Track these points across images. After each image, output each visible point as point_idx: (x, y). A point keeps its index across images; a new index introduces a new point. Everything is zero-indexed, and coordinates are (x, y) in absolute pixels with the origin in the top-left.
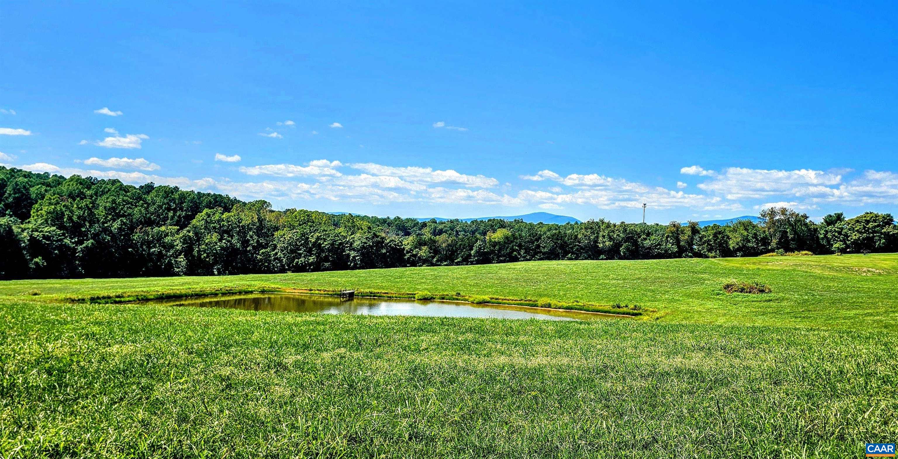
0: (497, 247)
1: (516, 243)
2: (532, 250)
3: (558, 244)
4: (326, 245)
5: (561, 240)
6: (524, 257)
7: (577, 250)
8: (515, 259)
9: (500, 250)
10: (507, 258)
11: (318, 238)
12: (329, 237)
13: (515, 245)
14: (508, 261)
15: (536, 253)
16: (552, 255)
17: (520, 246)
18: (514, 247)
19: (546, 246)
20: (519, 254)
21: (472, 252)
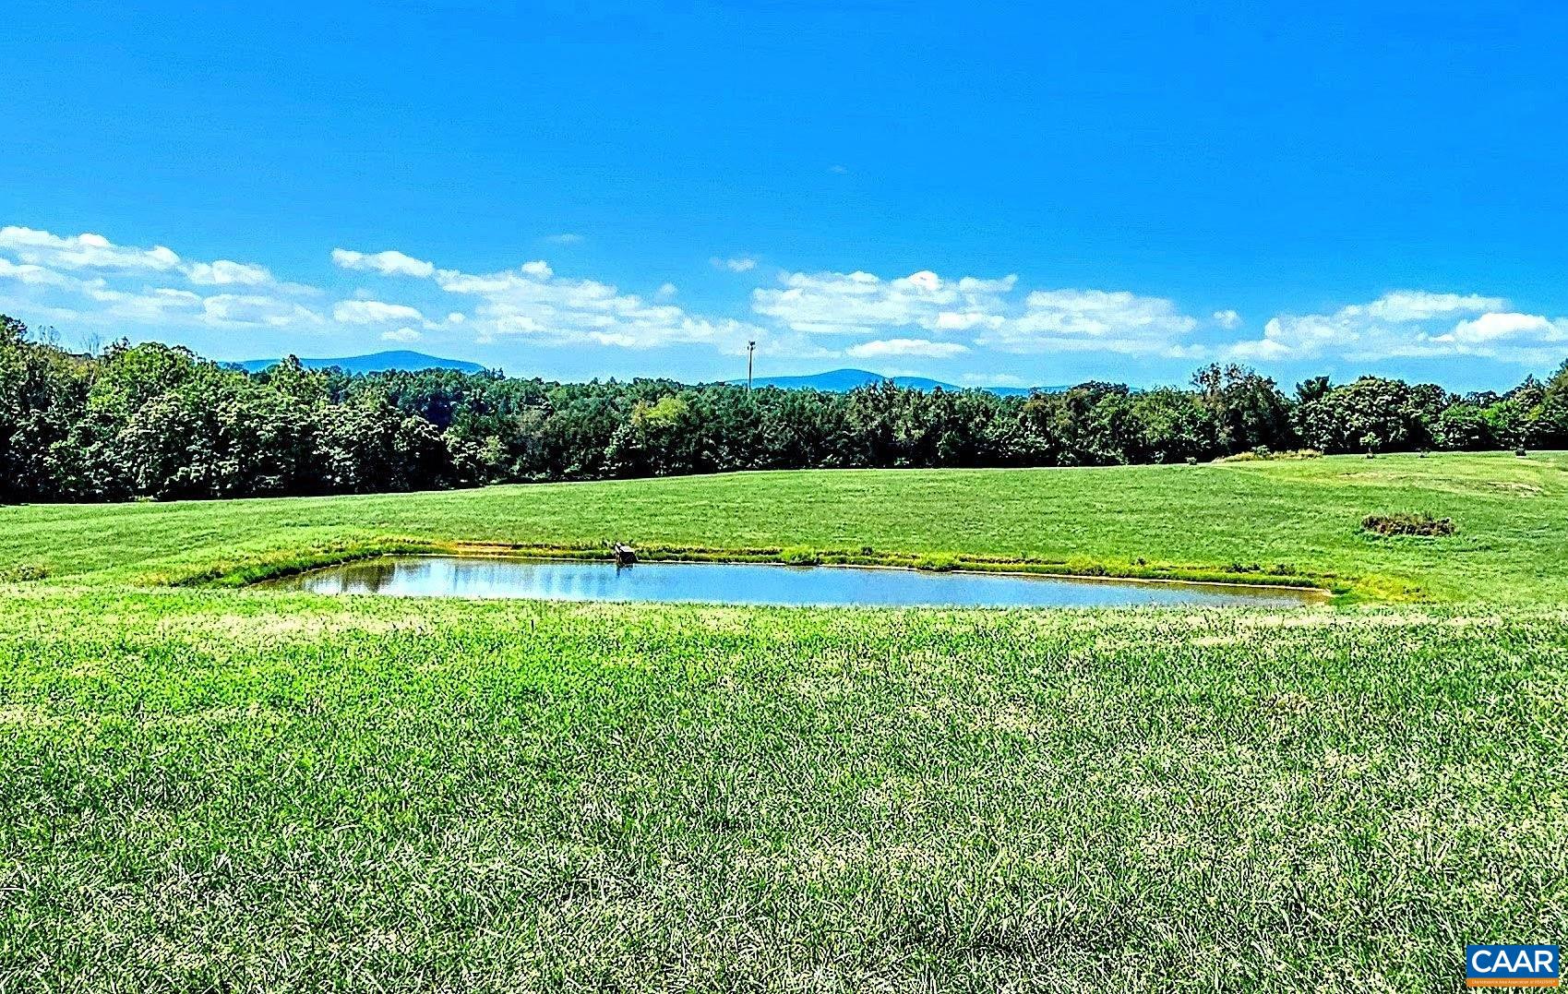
0: (664, 440)
1: (708, 430)
2: (747, 446)
3: (804, 433)
4: (266, 432)
5: (809, 423)
6: (729, 462)
7: (845, 445)
8: (708, 468)
9: (672, 446)
10: (687, 464)
11: (241, 416)
12: (272, 411)
13: (707, 436)
14: (690, 473)
15: (755, 454)
16: (791, 458)
17: (717, 437)
18: (705, 440)
19: (776, 434)
20: (718, 456)
21: (608, 451)
